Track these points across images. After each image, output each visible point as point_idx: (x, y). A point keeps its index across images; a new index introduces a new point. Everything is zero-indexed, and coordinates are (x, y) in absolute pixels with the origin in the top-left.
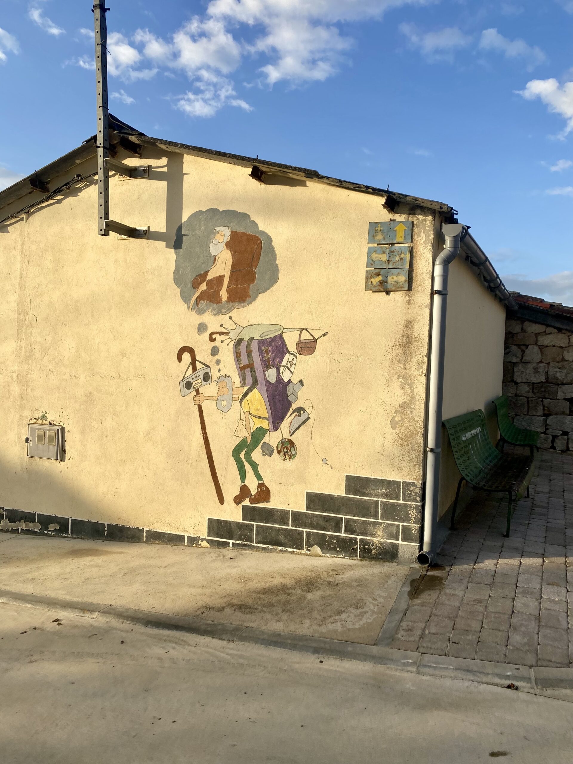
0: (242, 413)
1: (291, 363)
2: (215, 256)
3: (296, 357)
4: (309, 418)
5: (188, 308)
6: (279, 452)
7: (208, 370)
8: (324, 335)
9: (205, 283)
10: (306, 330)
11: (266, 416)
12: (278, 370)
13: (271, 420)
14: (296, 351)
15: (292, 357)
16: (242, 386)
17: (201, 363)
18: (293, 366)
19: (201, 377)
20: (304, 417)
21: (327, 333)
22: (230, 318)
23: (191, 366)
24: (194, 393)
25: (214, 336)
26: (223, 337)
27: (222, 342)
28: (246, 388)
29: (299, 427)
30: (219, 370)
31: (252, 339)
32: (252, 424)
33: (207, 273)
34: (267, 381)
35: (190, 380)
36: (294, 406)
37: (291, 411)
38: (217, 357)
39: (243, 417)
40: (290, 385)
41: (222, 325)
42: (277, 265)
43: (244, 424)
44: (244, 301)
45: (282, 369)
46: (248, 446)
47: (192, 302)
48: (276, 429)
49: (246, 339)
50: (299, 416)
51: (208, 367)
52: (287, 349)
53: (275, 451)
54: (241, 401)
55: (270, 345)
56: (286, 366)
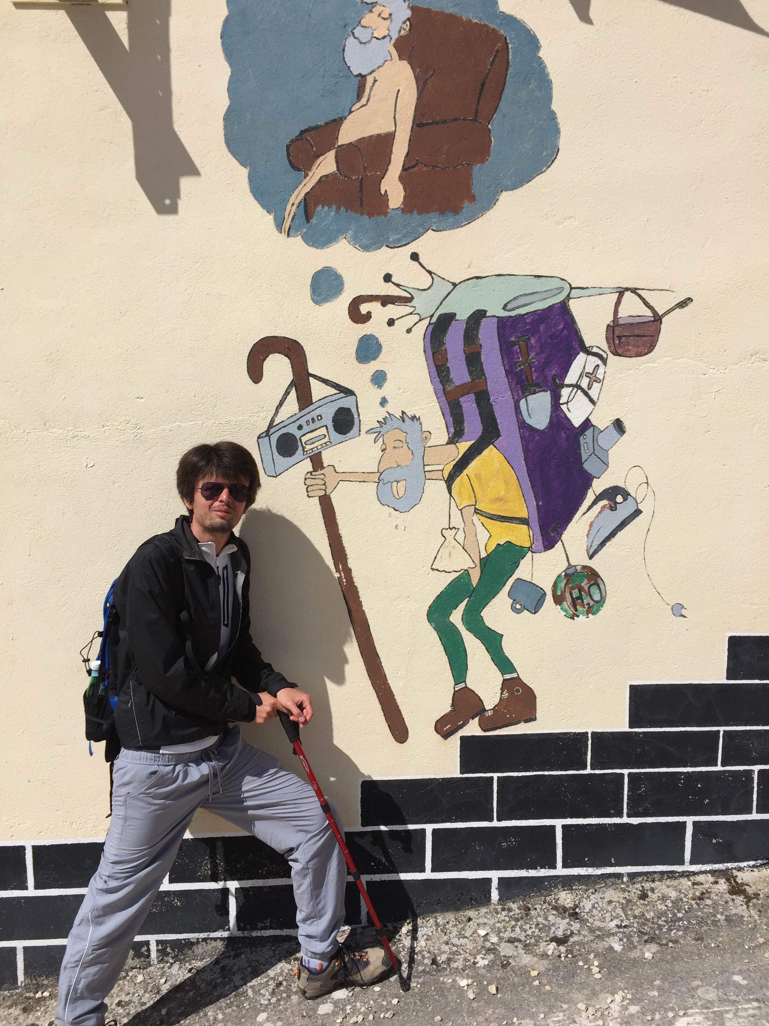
0: (455, 512)
1: (593, 377)
2: (362, 77)
3: (604, 361)
4: (638, 512)
5: (279, 226)
6: (558, 600)
7: (347, 402)
8: (683, 304)
9: (331, 156)
10: (634, 291)
11: (524, 514)
12: (556, 397)
13: (535, 523)
14: (605, 346)
15: (593, 361)
16: (452, 441)
17: (326, 382)
18: (596, 386)
19: (328, 420)
20: (624, 511)
21: (690, 299)
22: (415, 257)
23: (293, 393)
24: (307, 465)
25: (364, 308)
26: (393, 311)
27: (391, 322)
28: (464, 446)
29: (613, 534)
30: (384, 402)
31: (479, 315)
32: (483, 536)
33: (337, 123)
34: (523, 425)
35: (292, 429)
36: (598, 486)
37: (590, 497)
38: (374, 366)
39: (457, 521)
40: (589, 433)
41: (388, 278)
42: (553, 116)
43: (460, 536)
44: (456, 210)
45: (565, 392)
46: (471, 593)
47: (291, 209)
48: (549, 544)
49: (463, 315)
50: (613, 508)
51: (349, 392)
52: (581, 342)
53: (549, 598)
54: (450, 481)
55: (534, 330)
56: (577, 386)
